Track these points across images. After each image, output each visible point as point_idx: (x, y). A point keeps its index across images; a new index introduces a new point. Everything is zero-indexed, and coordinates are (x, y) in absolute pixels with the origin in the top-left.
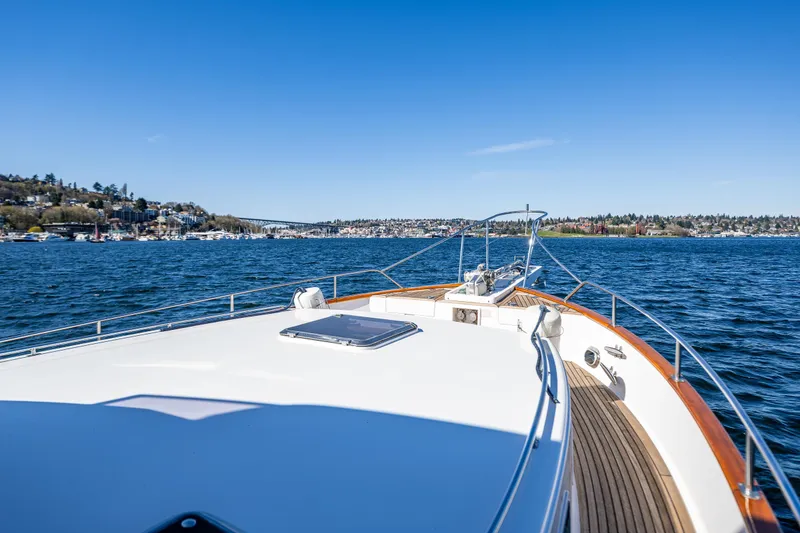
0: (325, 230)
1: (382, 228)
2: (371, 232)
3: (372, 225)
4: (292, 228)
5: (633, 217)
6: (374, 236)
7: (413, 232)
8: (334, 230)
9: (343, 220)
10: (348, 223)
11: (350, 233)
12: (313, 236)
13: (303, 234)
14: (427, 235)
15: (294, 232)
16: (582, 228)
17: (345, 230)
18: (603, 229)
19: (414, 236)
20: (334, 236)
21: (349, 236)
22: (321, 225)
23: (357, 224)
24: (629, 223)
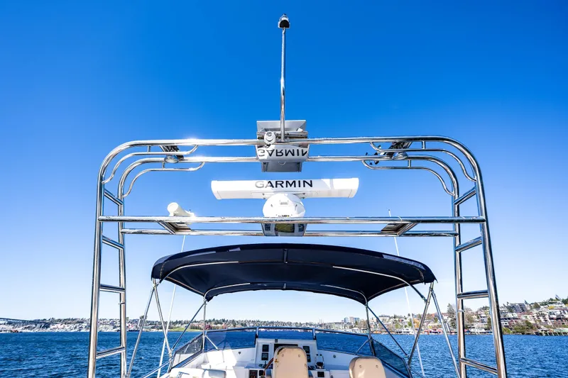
0: (39, 325)
1: (85, 324)
2: (76, 328)
3: (78, 322)
4: (10, 323)
5: (224, 321)
6: (76, 330)
7: (105, 328)
8: (47, 325)
9: (56, 318)
10: (60, 320)
11: (59, 328)
12: (28, 331)
13: (19, 329)
14: (115, 330)
15: (10, 327)
16: (200, 326)
17: (55, 326)
18: (210, 326)
19: (105, 331)
20: (45, 330)
21: (56, 331)
22: (36, 322)
23: (66, 321)
24: (221, 324)
